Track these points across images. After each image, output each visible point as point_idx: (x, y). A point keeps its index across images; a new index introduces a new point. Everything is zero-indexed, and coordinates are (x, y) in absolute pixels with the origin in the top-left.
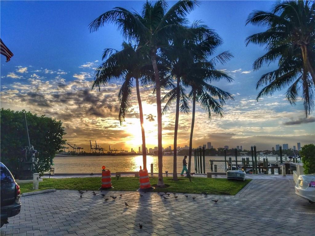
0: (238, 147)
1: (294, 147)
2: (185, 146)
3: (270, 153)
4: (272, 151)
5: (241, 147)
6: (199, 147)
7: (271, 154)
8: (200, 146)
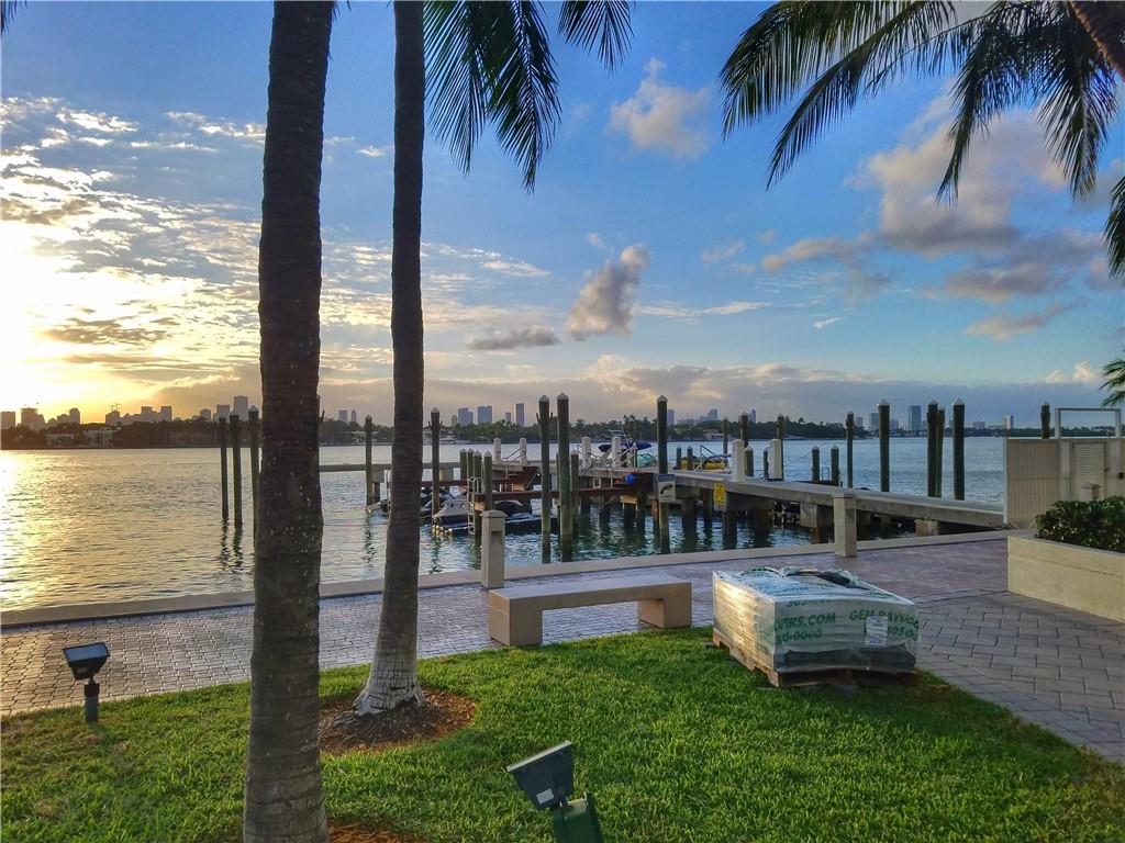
0: (343, 413)
1: (509, 415)
2: (143, 408)
3: (447, 433)
4: (450, 429)
5: (354, 412)
6: (201, 412)
7: (449, 438)
8: (206, 412)
